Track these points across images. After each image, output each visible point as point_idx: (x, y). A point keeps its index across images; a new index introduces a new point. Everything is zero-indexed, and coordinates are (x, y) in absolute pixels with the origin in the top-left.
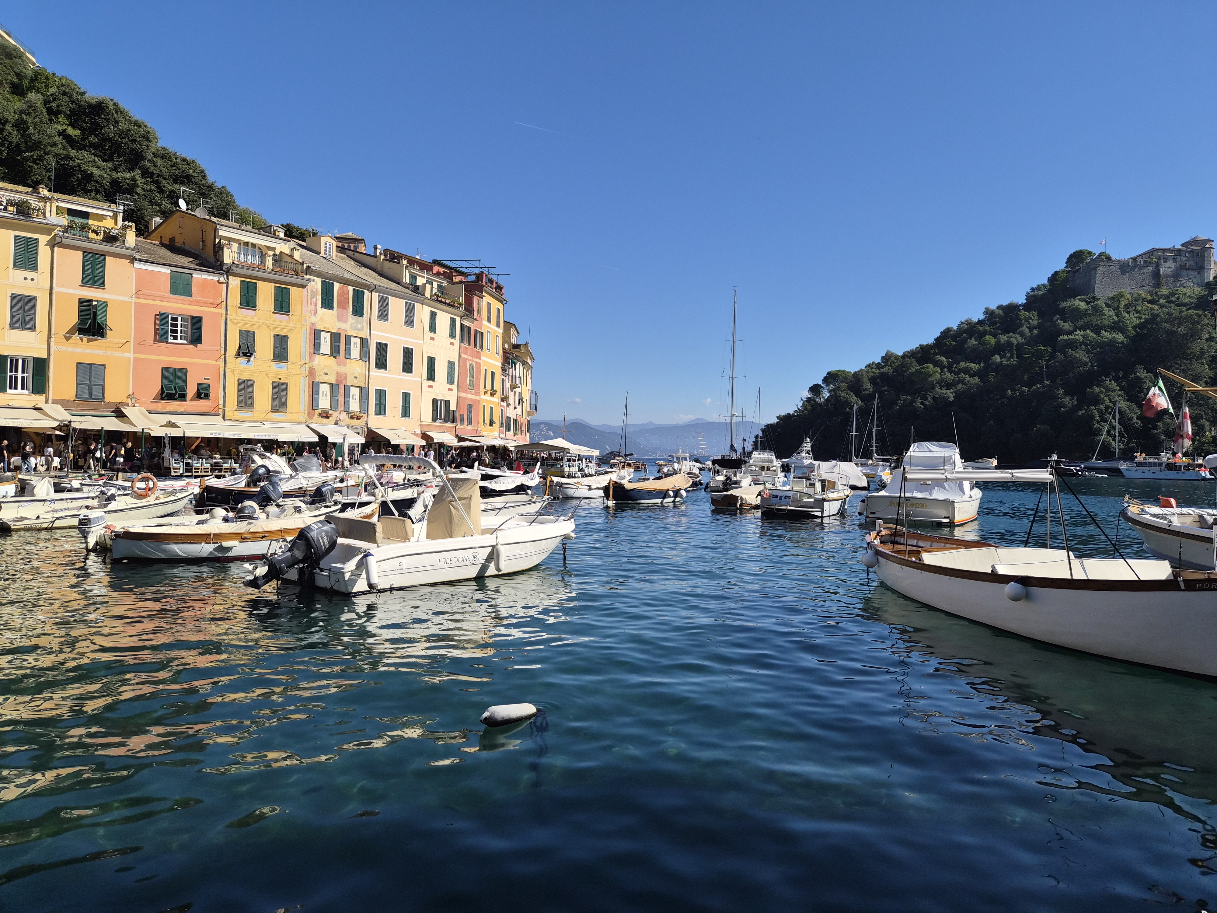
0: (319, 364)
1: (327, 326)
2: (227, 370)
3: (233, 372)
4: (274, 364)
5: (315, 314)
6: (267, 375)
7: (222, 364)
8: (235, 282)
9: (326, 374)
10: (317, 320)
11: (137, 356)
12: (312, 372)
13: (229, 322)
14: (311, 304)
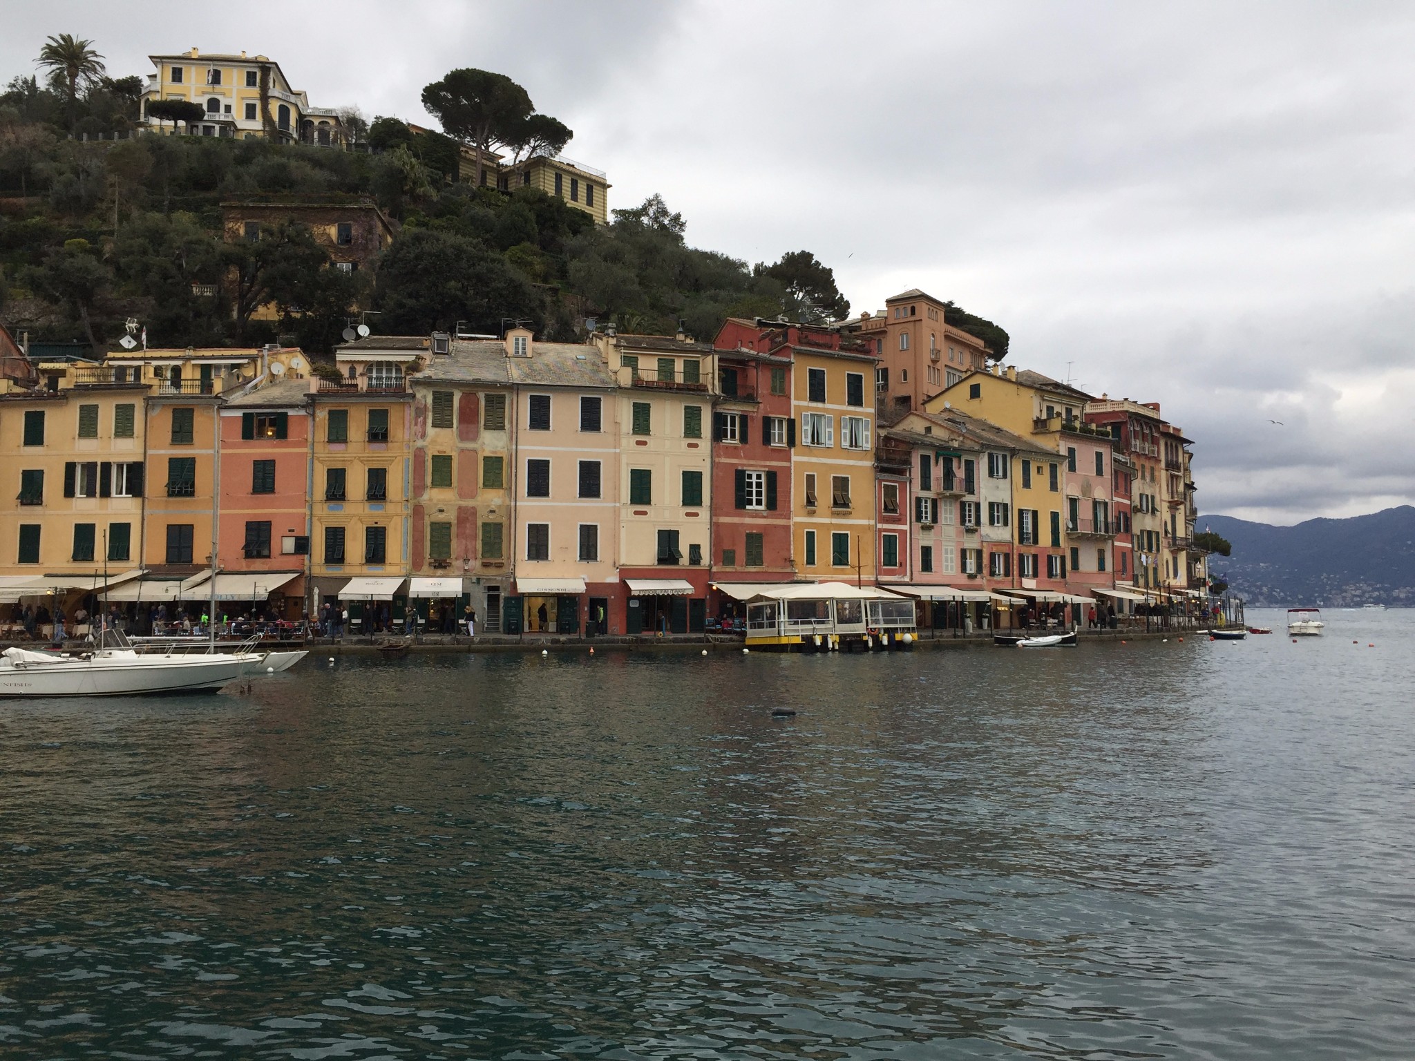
0: (431, 500)
1: (441, 449)
2: (315, 519)
3: (319, 519)
4: (367, 505)
5: (423, 436)
6: (360, 520)
7: (308, 512)
8: (322, 415)
9: (441, 511)
10: (425, 443)
11: (224, 512)
12: (418, 512)
13: (316, 462)
14: (416, 424)
